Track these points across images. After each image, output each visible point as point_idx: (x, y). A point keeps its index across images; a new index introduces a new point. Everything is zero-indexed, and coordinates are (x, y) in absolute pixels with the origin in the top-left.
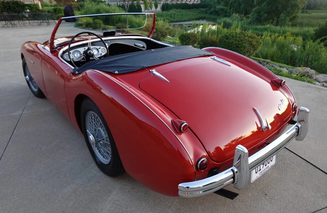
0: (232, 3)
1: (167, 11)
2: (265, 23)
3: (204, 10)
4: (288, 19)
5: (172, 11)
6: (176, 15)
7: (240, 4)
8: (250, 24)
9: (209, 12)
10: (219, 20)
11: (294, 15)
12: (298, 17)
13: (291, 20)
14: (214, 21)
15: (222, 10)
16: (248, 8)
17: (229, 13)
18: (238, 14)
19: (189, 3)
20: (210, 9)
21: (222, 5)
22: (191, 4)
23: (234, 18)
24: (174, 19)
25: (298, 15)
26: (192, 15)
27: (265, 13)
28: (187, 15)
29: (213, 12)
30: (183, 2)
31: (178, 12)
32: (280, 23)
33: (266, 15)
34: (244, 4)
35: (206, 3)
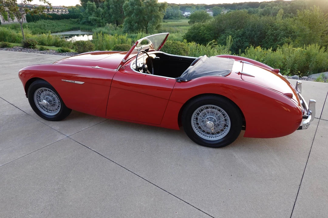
0: (102, 14)
1: (34, 22)
2: (137, 31)
3: (76, 20)
4: (155, 27)
5: (40, 22)
6: (46, 26)
7: (110, 15)
8: (125, 32)
9: (81, 22)
10: (94, 30)
11: (158, 24)
12: (161, 25)
13: (157, 28)
14: (89, 31)
15: (95, 20)
16: (118, 18)
17: (102, 23)
18: (111, 24)
19: (57, 14)
20: (81, 19)
21: (94, 16)
22: (60, 15)
23: (109, 28)
24: (45, 30)
25: (161, 24)
26: (64, 26)
27: (136, 23)
28: (59, 26)
29: (85, 22)
30: (51, 13)
31: (48, 23)
32: (149, 31)
33: (136, 24)
34: (114, 15)
35: (75, 14)
